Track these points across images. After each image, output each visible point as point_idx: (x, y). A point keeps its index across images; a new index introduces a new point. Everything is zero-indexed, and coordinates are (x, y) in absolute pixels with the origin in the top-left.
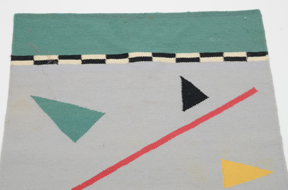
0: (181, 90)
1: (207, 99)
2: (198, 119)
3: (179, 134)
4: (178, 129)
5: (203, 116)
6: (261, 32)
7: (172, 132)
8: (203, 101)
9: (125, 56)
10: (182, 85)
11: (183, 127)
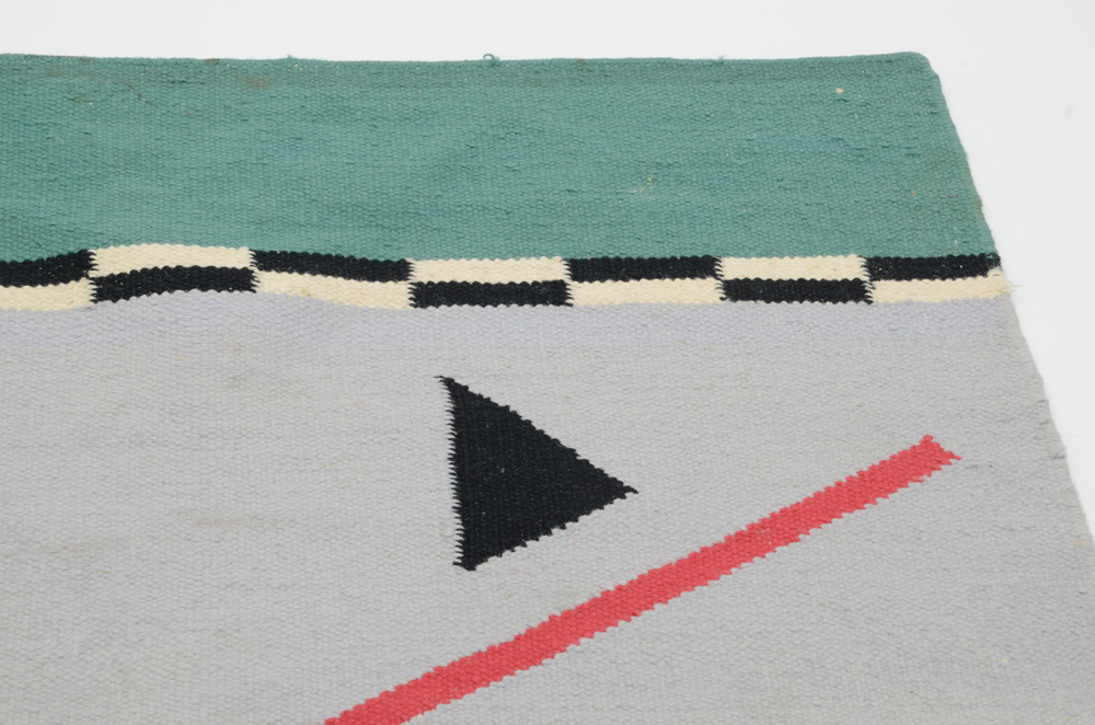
0: (445, 448)
1: (624, 497)
2: (567, 615)
3: (438, 701)
4: (428, 676)
5: (598, 595)
7: (386, 694)
8: (596, 513)
9: (71, 266)
10: (457, 424)
11: (463, 661)
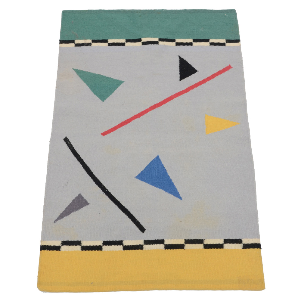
0: (179, 65)
1: (197, 72)
2: (190, 87)
3: (177, 97)
4: (176, 94)
5: (193, 84)
6: (236, 26)
7: (172, 96)
8: (194, 74)
9: (139, 40)
10: (180, 62)
11: (179, 92)
